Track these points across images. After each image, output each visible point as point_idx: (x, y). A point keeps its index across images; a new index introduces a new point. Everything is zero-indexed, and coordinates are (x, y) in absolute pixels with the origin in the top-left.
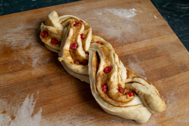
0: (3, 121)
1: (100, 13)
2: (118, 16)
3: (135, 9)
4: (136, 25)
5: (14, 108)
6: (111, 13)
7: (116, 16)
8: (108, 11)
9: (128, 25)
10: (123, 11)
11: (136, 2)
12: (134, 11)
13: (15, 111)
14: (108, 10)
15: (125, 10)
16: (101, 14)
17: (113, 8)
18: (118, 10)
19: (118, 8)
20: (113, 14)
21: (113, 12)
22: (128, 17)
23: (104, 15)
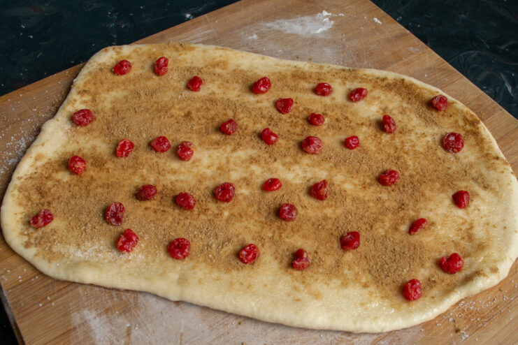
0: (111, 331)
1: (252, 35)
2: (296, 34)
3: (329, 12)
4: (341, 46)
5: (126, 297)
6: (278, 31)
7: (291, 34)
8: (269, 28)
9: (325, 49)
10: (302, 21)
12: (327, 16)
13: (132, 301)
14: (268, 25)
15: (307, 18)
16: (255, 37)
17: (279, 19)
18: (291, 20)
19: (289, 17)
20: (282, 32)
21: (281, 27)
22: (318, 32)
23: (262, 37)
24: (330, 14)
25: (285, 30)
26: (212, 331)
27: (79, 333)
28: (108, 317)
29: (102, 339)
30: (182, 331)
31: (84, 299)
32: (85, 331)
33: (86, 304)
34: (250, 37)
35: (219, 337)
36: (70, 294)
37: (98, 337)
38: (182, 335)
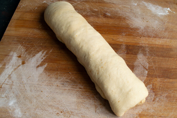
1: (135, 3)
2: (150, 11)
3: (170, 9)
4: (163, 23)
5: (27, 56)
6: (146, 7)
7: (149, 10)
8: (144, 4)
9: (156, 21)
10: (157, 7)
11: (174, 3)
12: (168, 10)
13: (27, 58)
14: (144, 3)
15: (160, 7)
16: (136, 4)
17: (150, 3)
18: (154, 5)
19: (154, 4)
20: (147, 7)
21: (148, 6)
22: (160, 14)
23: (138, 6)
24: (170, 10)
25: (148, 7)
26: (38, 81)
27: (9, 58)
28: (18, 59)
29: (12, 63)
30: (31, 75)
31: (18, 50)
32: (10, 58)
33: (17, 51)
34: (134, 4)
35: (38, 84)
36: (16, 46)
37: (11, 62)
38: (30, 76)
